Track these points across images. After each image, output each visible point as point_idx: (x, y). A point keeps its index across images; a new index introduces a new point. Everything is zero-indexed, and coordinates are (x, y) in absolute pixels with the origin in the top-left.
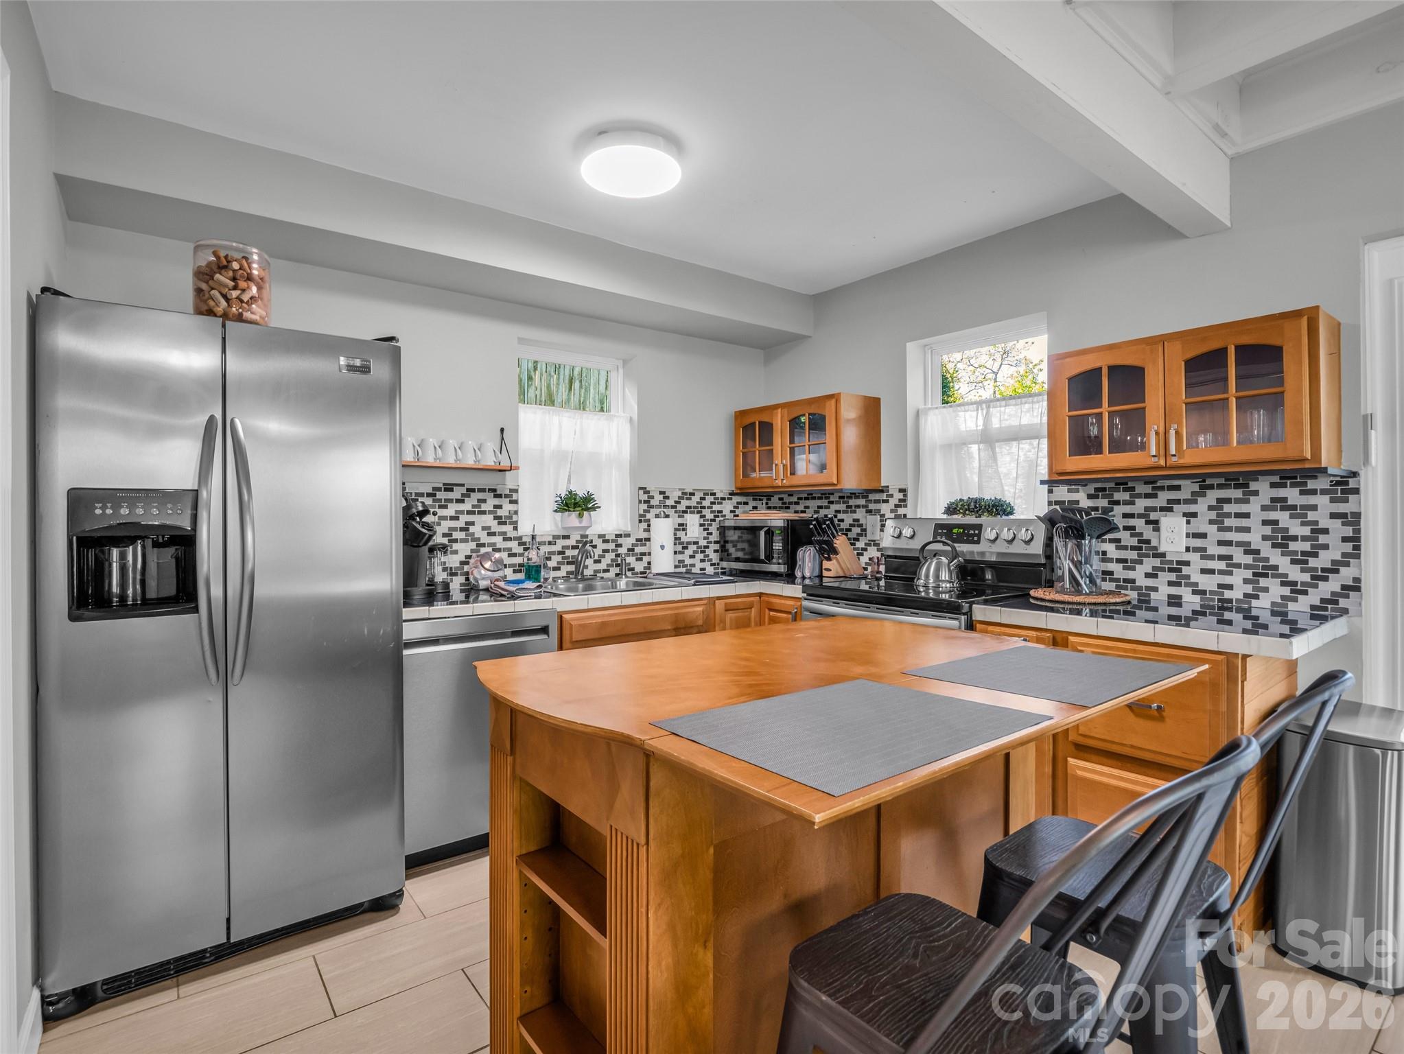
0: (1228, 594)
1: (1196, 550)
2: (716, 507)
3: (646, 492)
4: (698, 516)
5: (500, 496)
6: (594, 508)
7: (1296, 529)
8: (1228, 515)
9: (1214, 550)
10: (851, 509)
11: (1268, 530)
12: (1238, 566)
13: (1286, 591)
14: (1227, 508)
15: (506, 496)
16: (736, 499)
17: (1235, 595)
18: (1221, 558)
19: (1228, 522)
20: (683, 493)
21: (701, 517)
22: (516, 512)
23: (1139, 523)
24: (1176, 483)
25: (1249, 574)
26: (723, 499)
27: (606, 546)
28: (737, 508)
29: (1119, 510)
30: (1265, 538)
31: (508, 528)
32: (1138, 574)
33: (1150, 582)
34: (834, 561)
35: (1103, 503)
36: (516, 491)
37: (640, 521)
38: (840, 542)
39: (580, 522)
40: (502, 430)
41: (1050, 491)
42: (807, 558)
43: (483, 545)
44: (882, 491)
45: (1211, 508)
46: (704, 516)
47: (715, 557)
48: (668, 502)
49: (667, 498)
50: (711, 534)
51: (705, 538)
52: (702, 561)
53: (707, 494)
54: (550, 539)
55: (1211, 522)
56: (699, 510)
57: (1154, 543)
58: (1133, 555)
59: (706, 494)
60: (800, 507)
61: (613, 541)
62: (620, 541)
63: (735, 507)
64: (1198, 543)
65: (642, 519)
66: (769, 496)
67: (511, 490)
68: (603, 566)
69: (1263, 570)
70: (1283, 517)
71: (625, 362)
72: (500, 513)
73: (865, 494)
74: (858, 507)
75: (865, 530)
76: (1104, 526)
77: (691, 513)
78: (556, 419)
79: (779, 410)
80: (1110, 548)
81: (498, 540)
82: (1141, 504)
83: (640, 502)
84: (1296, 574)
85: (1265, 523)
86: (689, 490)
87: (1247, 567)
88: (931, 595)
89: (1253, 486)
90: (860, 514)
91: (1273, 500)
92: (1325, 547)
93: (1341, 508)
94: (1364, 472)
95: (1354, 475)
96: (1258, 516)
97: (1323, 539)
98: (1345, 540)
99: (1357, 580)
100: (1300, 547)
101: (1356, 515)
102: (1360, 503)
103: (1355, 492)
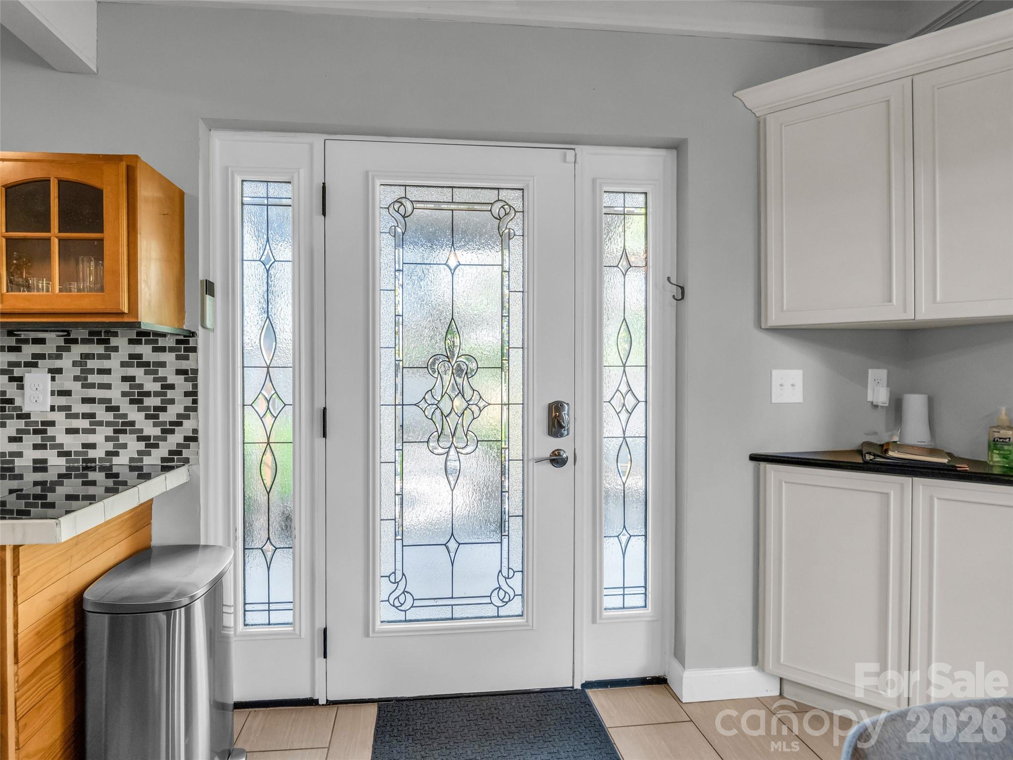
0: (92, 454)
1: (61, 408)
7: (151, 386)
8: (91, 371)
9: (79, 408)
11: (126, 386)
12: (100, 423)
13: (141, 446)
14: (91, 364)
17: (96, 454)
18: (85, 416)
19: (92, 378)
24: (40, 333)
25: (109, 431)
30: (124, 394)
33: (14, 447)
45: (75, 364)
55: (76, 378)
57: (17, 402)
64: (62, 401)
69: (124, 427)
70: (138, 373)
82: (5, 359)
84: (151, 430)
85: (125, 379)
87: (109, 424)
89: (114, 342)
91: (131, 356)
92: (172, 402)
93: (184, 365)
94: (200, 332)
95: (193, 334)
96: (118, 372)
97: (170, 394)
98: (187, 394)
99: (195, 431)
100: (152, 402)
101: (195, 371)
102: (198, 361)
103: (194, 350)
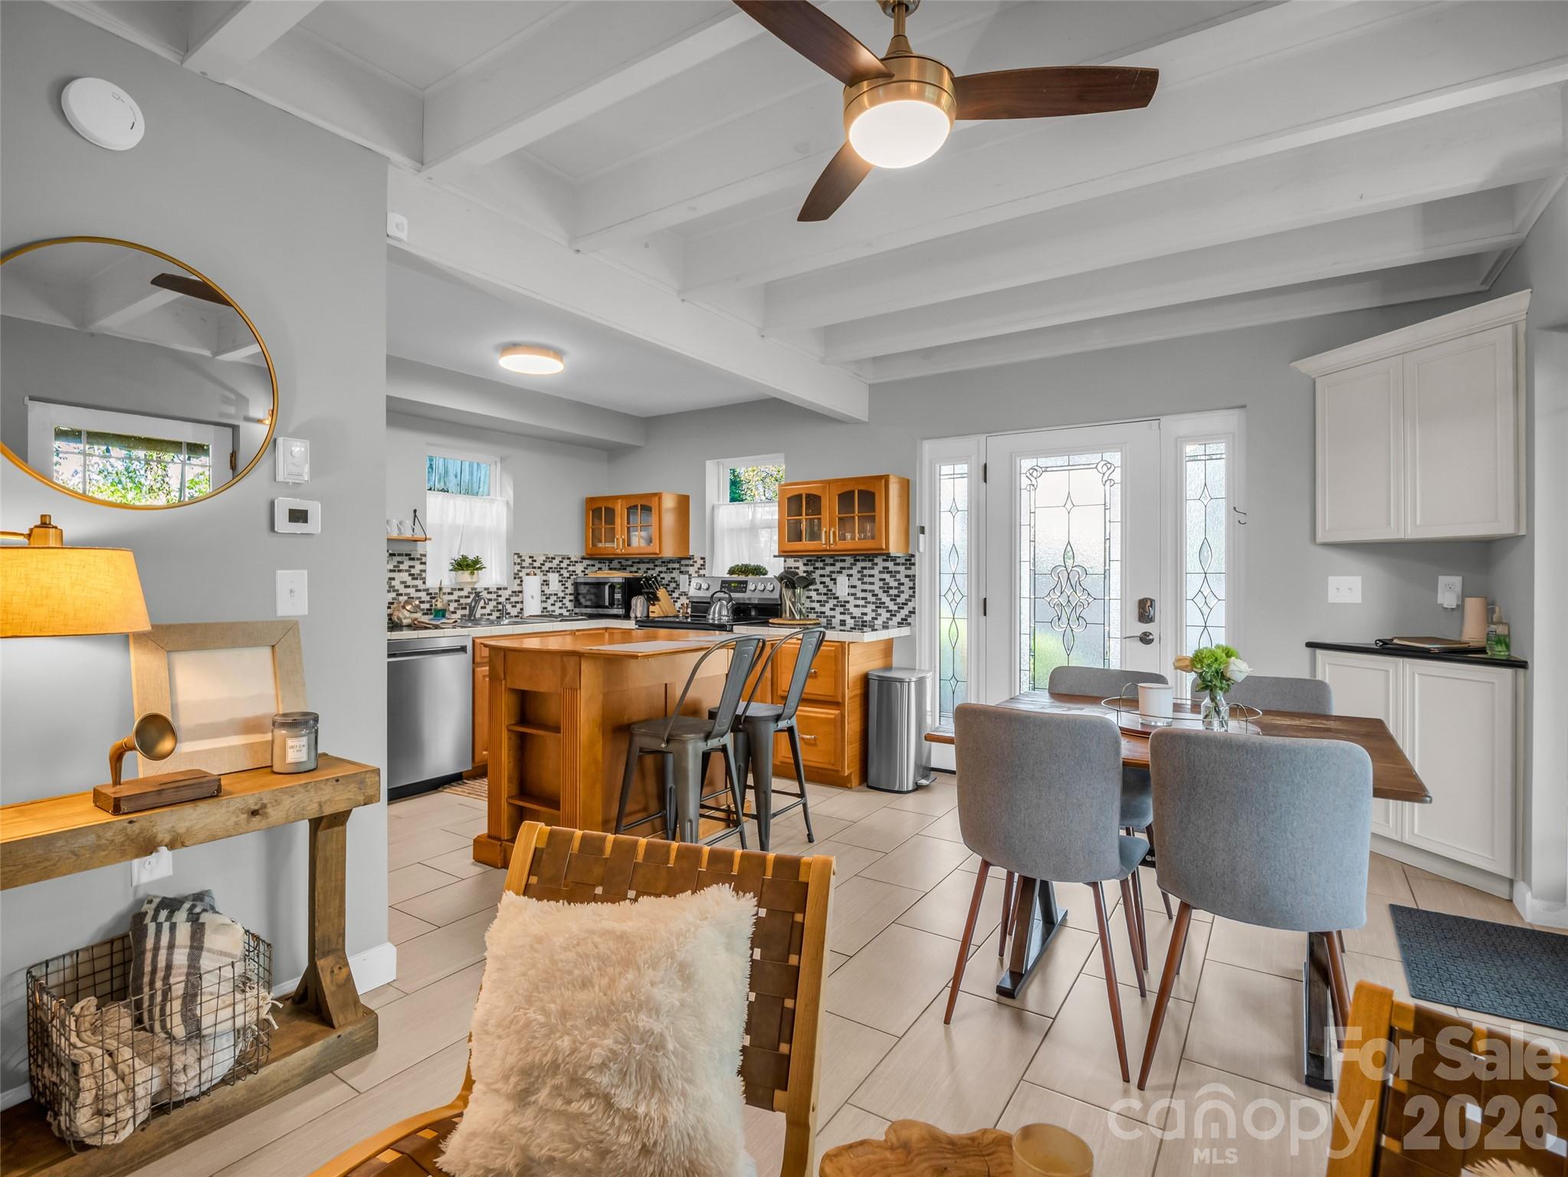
0: (865, 618)
1: (853, 594)
2: (571, 568)
3: (519, 556)
4: (558, 574)
5: (413, 559)
6: (480, 569)
7: (894, 584)
8: (865, 576)
9: (860, 595)
10: (670, 570)
11: (881, 584)
12: (869, 603)
13: (888, 615)
14: (866, 572)
15: (418, 559)
16: (586, 562)
18: (863, 599)
19: (866, 579)
20: (547, 558)
21: (560, 575)
22: (425, 571)
23: (827, 580)
24: (844, 558)
25: (873, 607)
26: (576, 562)
27: (490, 596)
28: (587, 569)
29: (819, 572)
30: (880, 588)
31: (419, 583)
32: (826, 609)
33: (832, 613)
34: (657, 606)
35: (810, 568)
36: (425, 556)
37: (515, 578)
38: (661, 593)
39: (472, 579)
40: (415, 511)
41: (785, 561)
42: (638, 604)
43: (401, 595)
44: (690, 559)
45: (859, 572)
46: (562, 575)
47: (570, 605)
48: (535, 564)
49: (535, 561)
50: (567, 588)
51: (563, 591)
52: (560, 608)
53: (564, 558)
54: (450, 591)
55: (859, 579)
56: (558, 570)
57: (834, 591)
58: (824, 598)
60: (634, 569)
61: (495, 593)
62: (500, 592)
63: (585, 568)
64: (853, 591)
65: (516, 576)
66: (611, 561)
67: (421, 555)
68: (487, 611)
69: (880, 605)
70: (886, 576)
71: (502, 459)
72: (413, 571)
73: (679, 560)
74: (674, 569)
75: (678, 585)
76: (807, 582)
77: (552, 572)
78: (451, 502)
79: (620, 500)
80: (813, 594)
81: (411, 591)
82: (829, 569)
83: (515, 564)
84: (893, 607)
85: (881, 580)
86: (551, 555)
87: (873, 603)
88: (716, 622)
89: (876, 560)
90: (675, 574)
91: (884, 568)
92: (903, 592)
93: (909, 572)
94: (917, 554)
95: (913, 556)
96: (878, 576)
97: (902, 588)
98: (910, 588)
99: (914, 608)
100: (893, 592)
101: (914, 576)
102: (916, 570)
103: (914, 564)
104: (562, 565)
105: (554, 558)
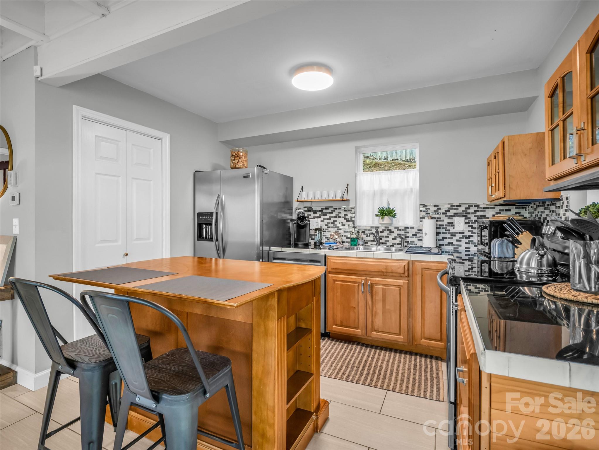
2: (479, 213)
3: (424, 206)
4: (464, 218)
5: (347, 211)
15: (349, 211)
20: (451, 206)
21: (467, 219)
22: (354, 217)
26: (485, 208)
27: (399, 232)
28: (499, 212)
31: (350, 223)
36: (354, 208)
37: (420, 221)
39: (383, 221)
40: (348, 185)
43: (340, 229)
46: (470, 218)
48: (440, 211)
49: (440, 209)
50: (474, 228)
51: (469, 231)
53: (472, 206)
54: (369, 228)
56: (465, 215)
59: (470, 206)
61: (403, 230)
62: (408, 230)
63: (497, 212)
65: (422, 220)
67: (352, 208)
72: (347, 217)
77: (457, 216)
81: (346, 228)
83: (421, 211)
86: (456, 204)
104: (469, 211)
105: (460, 206)
